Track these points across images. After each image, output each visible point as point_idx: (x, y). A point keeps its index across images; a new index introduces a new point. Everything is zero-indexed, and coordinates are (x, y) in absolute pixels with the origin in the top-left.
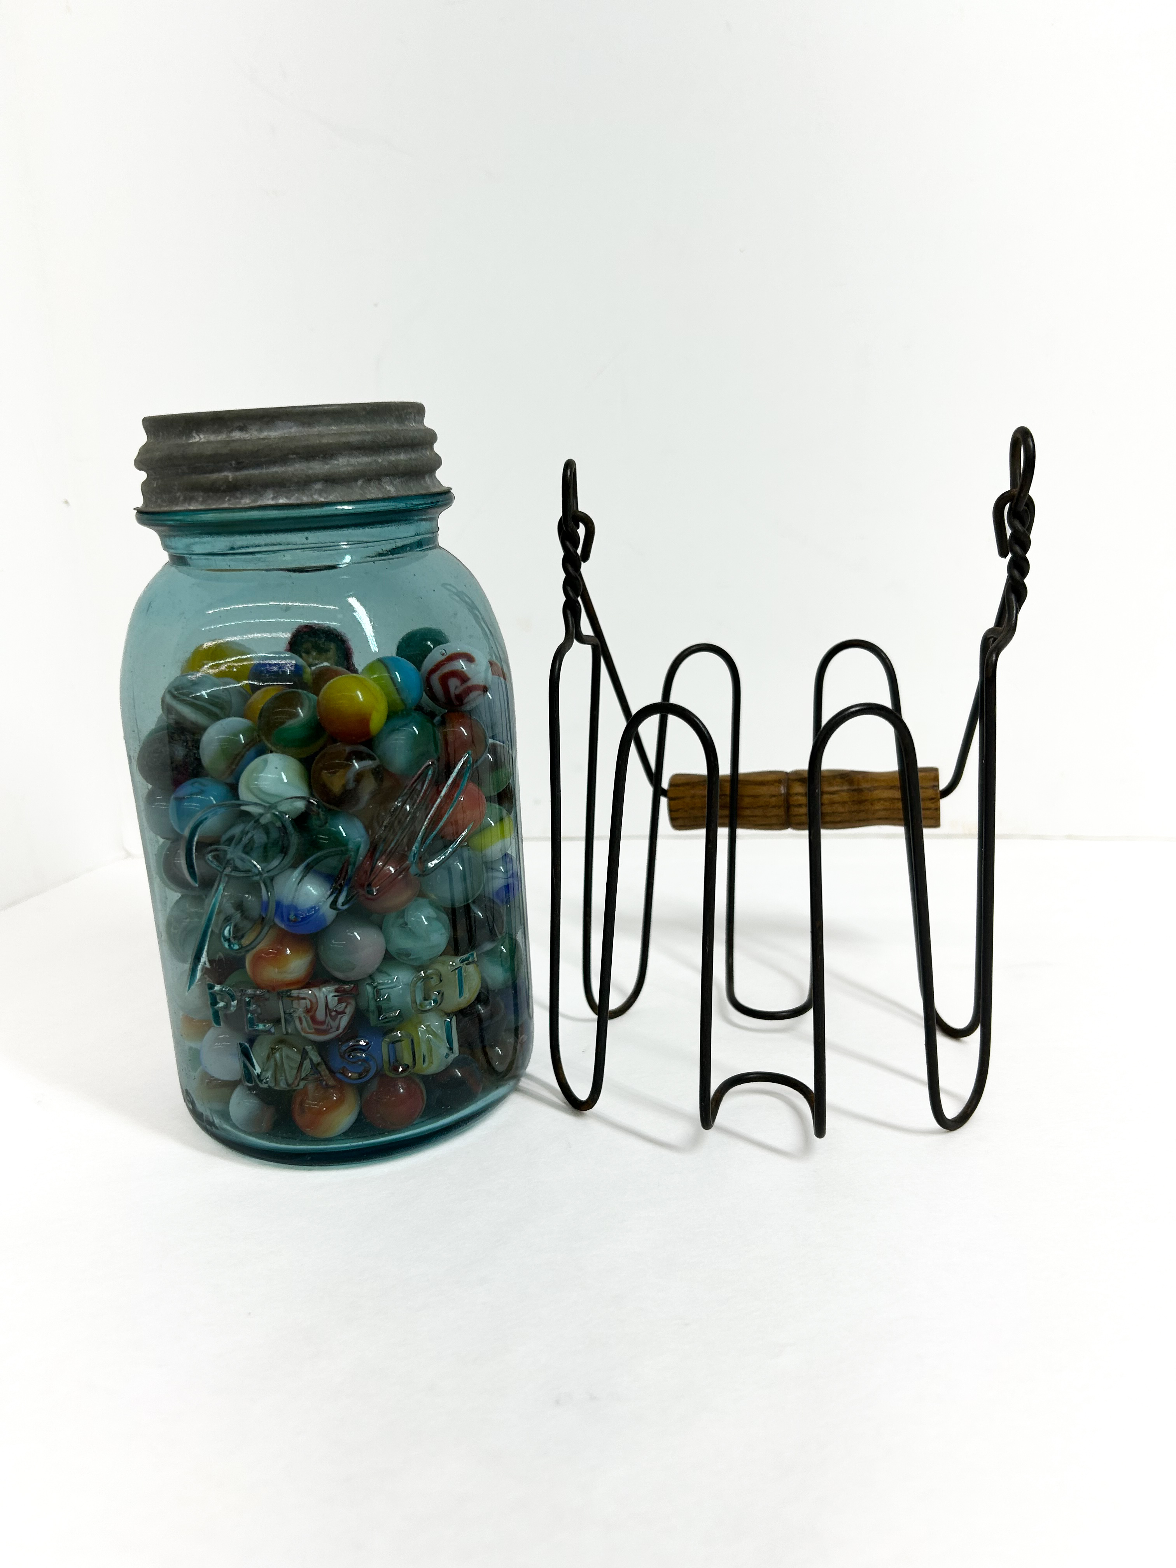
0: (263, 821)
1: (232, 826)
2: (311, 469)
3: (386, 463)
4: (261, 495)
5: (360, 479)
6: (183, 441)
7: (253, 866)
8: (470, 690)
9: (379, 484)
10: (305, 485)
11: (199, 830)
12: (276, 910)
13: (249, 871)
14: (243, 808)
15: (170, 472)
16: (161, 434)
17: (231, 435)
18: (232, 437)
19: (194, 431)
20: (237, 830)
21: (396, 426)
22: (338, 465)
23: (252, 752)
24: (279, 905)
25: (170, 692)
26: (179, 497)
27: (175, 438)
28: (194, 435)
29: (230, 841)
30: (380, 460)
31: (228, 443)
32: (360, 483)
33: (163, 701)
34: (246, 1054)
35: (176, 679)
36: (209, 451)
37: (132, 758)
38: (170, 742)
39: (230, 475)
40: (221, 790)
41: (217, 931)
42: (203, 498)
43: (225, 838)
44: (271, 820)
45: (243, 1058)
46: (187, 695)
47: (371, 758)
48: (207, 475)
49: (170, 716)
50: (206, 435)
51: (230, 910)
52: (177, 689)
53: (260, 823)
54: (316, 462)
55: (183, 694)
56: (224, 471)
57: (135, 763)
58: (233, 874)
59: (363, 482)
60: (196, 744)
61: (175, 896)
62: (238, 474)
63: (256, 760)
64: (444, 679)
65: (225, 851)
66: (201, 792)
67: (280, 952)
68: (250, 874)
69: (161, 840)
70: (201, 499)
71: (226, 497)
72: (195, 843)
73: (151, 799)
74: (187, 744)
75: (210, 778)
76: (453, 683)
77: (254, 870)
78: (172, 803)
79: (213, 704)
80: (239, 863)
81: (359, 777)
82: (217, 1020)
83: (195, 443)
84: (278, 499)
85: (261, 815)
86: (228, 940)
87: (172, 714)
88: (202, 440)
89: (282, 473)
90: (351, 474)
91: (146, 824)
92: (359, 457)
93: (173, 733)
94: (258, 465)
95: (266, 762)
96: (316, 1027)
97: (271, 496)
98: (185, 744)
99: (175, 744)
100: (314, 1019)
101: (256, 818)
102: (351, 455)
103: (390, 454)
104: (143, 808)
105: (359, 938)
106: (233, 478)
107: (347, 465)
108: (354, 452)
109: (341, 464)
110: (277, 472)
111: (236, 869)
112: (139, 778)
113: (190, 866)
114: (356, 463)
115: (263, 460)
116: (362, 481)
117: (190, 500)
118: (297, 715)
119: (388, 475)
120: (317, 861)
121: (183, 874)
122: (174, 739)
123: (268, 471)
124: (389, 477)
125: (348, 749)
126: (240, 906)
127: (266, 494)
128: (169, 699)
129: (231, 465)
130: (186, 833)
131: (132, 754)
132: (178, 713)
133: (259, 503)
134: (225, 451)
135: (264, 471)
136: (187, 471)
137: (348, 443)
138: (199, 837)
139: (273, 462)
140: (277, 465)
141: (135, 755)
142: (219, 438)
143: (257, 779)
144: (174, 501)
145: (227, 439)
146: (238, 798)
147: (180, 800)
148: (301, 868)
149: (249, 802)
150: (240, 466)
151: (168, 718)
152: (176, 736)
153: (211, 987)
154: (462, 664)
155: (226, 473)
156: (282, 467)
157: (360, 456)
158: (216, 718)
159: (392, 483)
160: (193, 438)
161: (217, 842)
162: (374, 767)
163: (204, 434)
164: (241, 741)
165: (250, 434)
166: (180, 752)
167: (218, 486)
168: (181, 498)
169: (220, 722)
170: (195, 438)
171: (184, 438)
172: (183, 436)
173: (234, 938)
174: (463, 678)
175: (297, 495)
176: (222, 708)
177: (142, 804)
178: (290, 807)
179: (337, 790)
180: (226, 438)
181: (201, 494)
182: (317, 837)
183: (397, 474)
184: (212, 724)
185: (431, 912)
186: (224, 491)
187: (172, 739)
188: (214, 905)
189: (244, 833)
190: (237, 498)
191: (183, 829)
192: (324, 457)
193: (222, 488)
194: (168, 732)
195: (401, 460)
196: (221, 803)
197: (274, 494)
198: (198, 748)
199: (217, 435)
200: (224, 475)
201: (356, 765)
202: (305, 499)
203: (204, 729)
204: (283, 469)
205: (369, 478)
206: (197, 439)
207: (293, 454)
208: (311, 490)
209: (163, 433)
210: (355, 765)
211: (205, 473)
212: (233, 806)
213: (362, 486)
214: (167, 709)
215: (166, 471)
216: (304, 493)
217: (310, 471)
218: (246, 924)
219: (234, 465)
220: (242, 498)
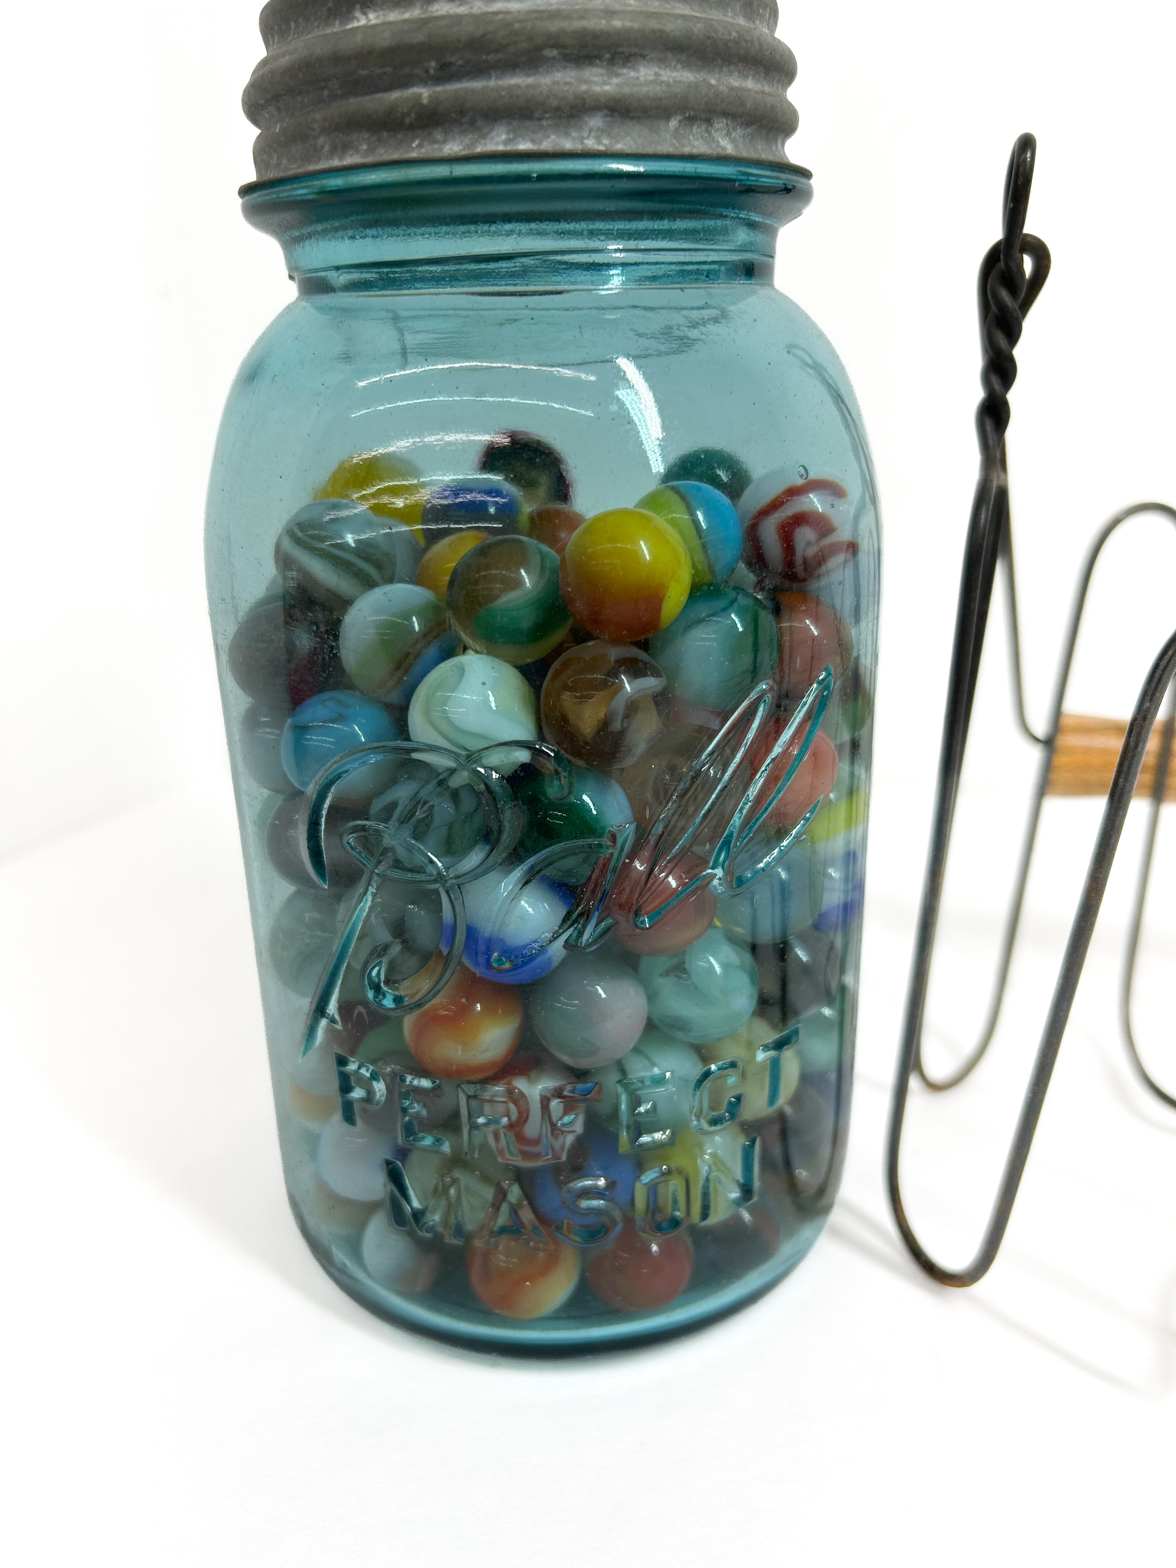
0: (456, 782)
1: (391, 782)
2: (586, 82)
3: (723, 88)
4: (484, 136)
5: (676, 113)
6: (337, 28)
7: (426, 861)
8: (833, 549)
9: (707, 131)
10: (571, 116)
11: (333, 789)
12: (467, 946)
13: (420, 870)
14: (416, 756)
15: (306, 100)
16: (293, 25)
17: (430, 9)
18: (432, 12)
19: (358, 6)
20: (402, 793)
21: (741, 21)
22: (638, 78)
23: (432, 651)
24: (471, 932)
25: (290, 533)
26: (322, 147)
27: (318, 27)
28: (358, 14)
29: (389, 810)
30: (713, 82)
31: (425, 22)
32: (673, 123)
33: (278, 546)
34: (395, 1177)
35: (302, 510)
36: (384, 40)
37: (220, 648)
38: (286, 623)
39: (424, 93)
40: (380, 719)
41: (358, 966)
42: (368, 145)
43: (377, 806)
44: (468, 781)
45: (391, 1187)
46: (322, 539)
47: (656, 673)
48: (381, 95)
49: (290, 574)
50: (381, 13)
51: (384, 936)
52: (302, 526)
53: (448, 787)
54: (595, 70)
55: (312, 537)
56: (413, 85)
57: (225, 658)
58: (389, 873)
59: (680, 121)
60: (333, 629)
61: (286, 889)
62: (439, 89)
63: (442, 665)
64: (787, 532)
65: (377, 832)
66: (340, 718)
67: (465, 1011)
68: (422, 877)
69: (266, 792)
70: (365, 147)
71: (413, 141)
72: (324, 813)
73: (251, 721)
74: (318, 628)
75: (358, 693)
76: (804, 536)
77: (430, 868)
78: (287, 736)
79: (367, 559)
80: (401, 852)
81: (632, 708)
82: (349, 1115)
83: (358, 28)
84: (518, 143)
85: (452, 771)
86: (377, 988)
87: (292, 570)
88: (373, 22)
89: (528, 86)
90: (661, 99)
91: (241, 767)
92: (675, 69)
93: (292, 607)
94: (480, 70)
95: (461, 671)
96: (524, 1148)
97: (504, 137)
98: (315, 628)
99: (295, 627)
100: (520, 1138)
101: (441, 777)
102: (662, 61)
103: (730, 73)
104: (237, 737)
105: (603, 996)
106: (430, 96)
107: (653, 81)
108: (669, 55)
109: (642, 79)
110: (518, 86)
111: (398, 864)
112: (232, 684)
113: (316, 854)
114: (671, 80)
115: (491, 57)
116: (678, 118)
117: (345, 148)
118: (519, 583)
119: (725, 114)
120: (549, 863)
121: (302, 862)
122: (294, 618)
123: (500, 83)
124: (727, 118)
125: (614, 653)
126: (399, 929)
127: (494, 133)
128: (288, 545)
129: (427, 72)
130: (311, 790)
131: (220, 641)
132: (302, 570)
133: (479, 149)
134: (420, 37)
135: (492, 83)
136: (339, 92)
137: (662, 32)
138: (332, 800)
139: (512, 65)
140: (518, 71)
141: (226, 643)
142: (407, 16)
143: (445, 701)
144: (315, 153)
145: (423, 16)
146: (408, 738)
147: (301, 730)
148: (518, 873)
149: (426, 745)
150: (446, 73)
151: (285, 578)
152: (297, 613)
153: (342, 1061)
154: (816, 502)
155: (416, 90)
156: (528, 75)
157: (679, 66)
158: (369, 584)
159: (728, 134)
160: (356, 21)
161: (362, 812)
162: (659, 689)
163: (375, 11)
164: (413, 627)
165: (468, 6)
166: (304, 641)
167: (399, 115)
168: (327, 148)
169: (377, 590)
170: (358, 21)
171: (337, 22)
172: (335, 19)
173: (387, 982)
174: (824, 527)
175: (553, 137)
176: (379, 566)
177: (236, 729)
178: (505, 760)
179: (588, 731)
180: (419, 14)
181: (366, 136)
182: (546, 815)
183: (741, 116)
184: (363, 593)
185: (730, 954)
186: (411, 128)
187: (291, 617)
188: (354, 925)
189: (416, 802)
190: (435, 142)
191: (305, 784)
192: (612, 61)
193: (407, 120)
194: (284, 606)
195: (749, 90)
196: (376, 745)
197: (508, 133)
198: (336, 637)
199: (402, 10)
200: (413, 94)
201: (627, 686)
202: (568, 145)
203: (346, 603)
204: (530, 80)
205: (692, 113)
206: (363, 22)
207: (552, 46)
208: (581, 128)
209: (296, 21)
210: (625, 687)
211: (374, 92)
212: (398, 749)
213: (677, 129)
214: (284, 561)
215: (299, 99)
216: (567, 135)
217: (584, 87)
218: (412, 962)
219: (432, 72)
220: (444, 142)
